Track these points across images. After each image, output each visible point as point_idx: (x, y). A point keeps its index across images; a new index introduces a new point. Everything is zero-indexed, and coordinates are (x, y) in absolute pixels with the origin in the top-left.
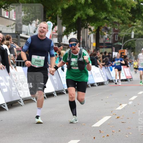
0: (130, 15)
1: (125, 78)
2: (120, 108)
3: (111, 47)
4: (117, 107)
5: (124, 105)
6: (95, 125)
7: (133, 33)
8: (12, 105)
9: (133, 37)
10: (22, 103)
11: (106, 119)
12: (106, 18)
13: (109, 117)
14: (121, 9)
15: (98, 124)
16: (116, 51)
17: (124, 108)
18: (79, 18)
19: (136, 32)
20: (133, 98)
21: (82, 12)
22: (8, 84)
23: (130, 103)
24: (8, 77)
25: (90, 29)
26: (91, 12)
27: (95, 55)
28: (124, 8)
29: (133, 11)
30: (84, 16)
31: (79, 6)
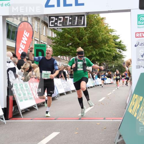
0: (112, 58)
1: (110, 83)
2: (109, 94)
3: (105, 71)
4: (108, 94)
5: (110, 93)
6: (99, 101)
7: (113, 65)
8: (68, 93)
9: (113, 67)
10: (71, 92)
11: (103, 98)
12: (104, 60)
13: (105, 98)
14: (109, 56)
15: (101, 100)
16: (107, 72)
17: (110, 94)
18: (93, 60)
19: (115, 65)
20: (114, 90)
21: (94, 57)
22: (66, 85)
23: (113, 92)
24: (66, 82)
25: (97, 64)
26: (98, 58)
27: (99, 74)
28: (110, 56)
29: (113, 57)
30: (95, 59)
31: (93, 55)
